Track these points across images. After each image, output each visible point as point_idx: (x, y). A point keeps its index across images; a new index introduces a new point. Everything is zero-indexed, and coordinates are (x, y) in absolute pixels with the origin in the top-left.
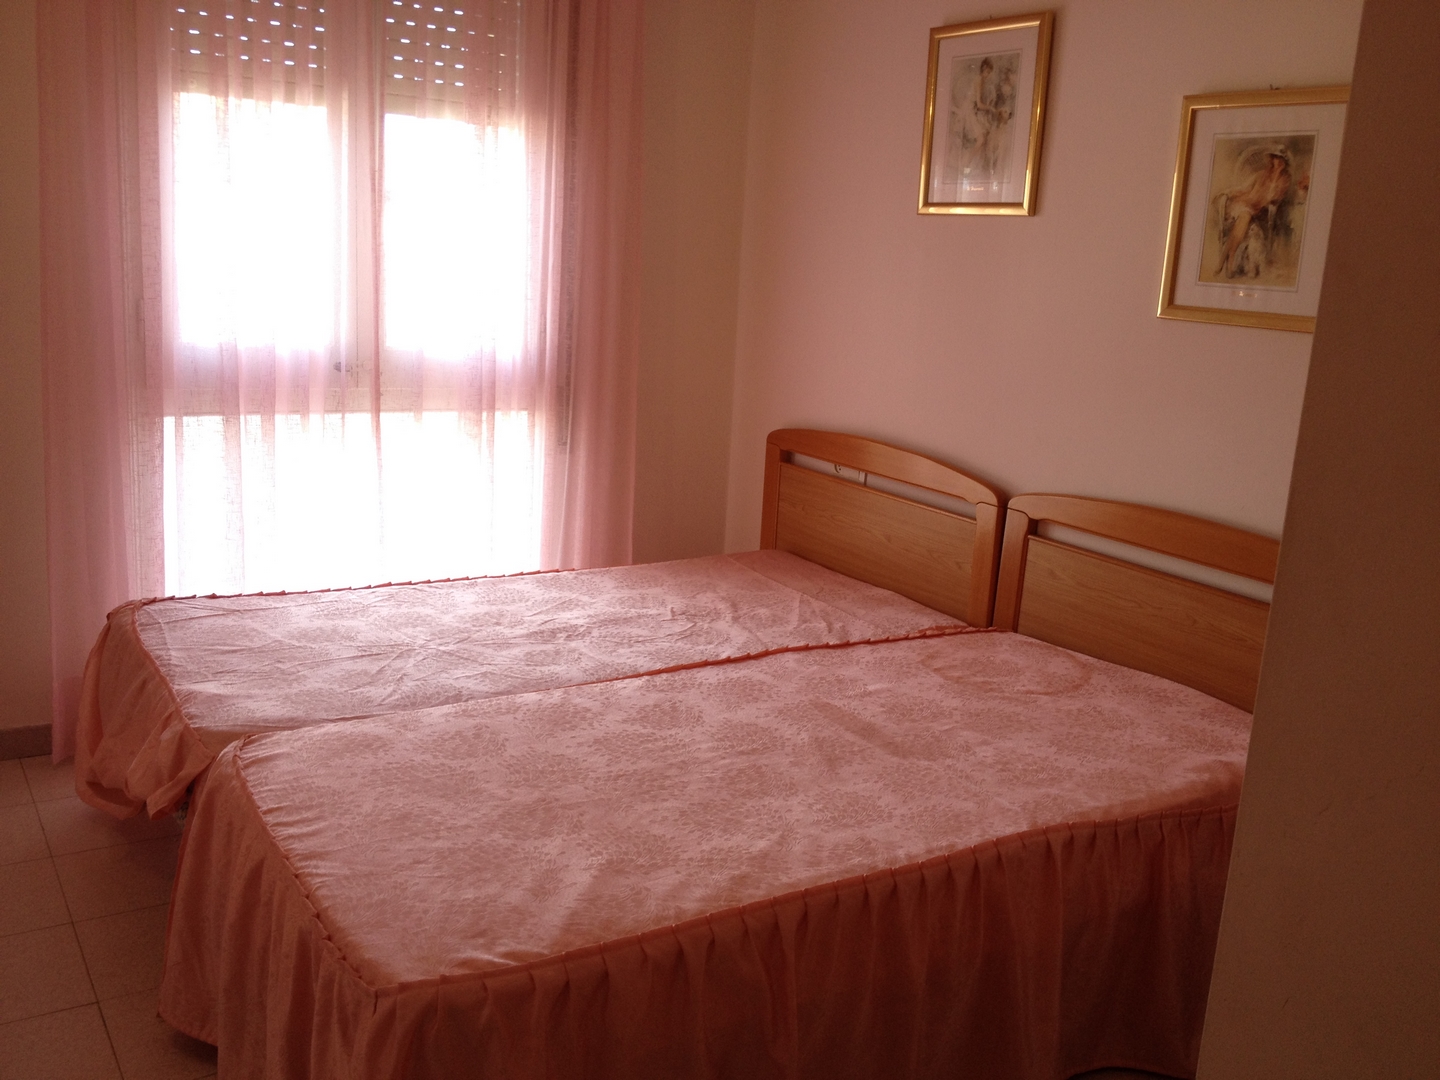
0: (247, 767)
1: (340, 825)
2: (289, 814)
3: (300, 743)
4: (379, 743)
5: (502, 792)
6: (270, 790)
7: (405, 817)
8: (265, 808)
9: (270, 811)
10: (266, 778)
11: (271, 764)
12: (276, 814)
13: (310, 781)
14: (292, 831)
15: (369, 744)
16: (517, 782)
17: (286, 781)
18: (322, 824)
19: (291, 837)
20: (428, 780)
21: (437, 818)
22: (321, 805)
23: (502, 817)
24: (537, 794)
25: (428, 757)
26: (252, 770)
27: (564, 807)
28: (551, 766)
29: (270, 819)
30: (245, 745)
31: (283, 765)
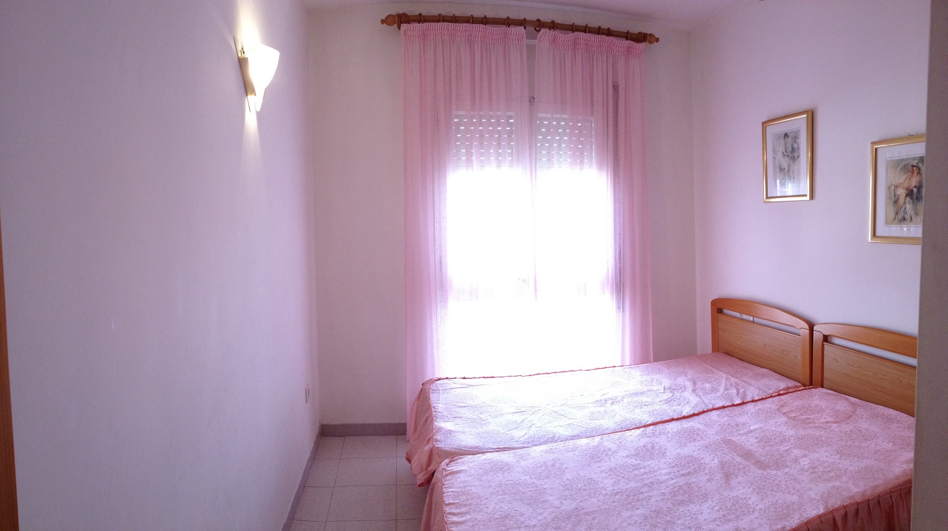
0: (447, 475)
1: (476, 519)
2: (457, 508)
3: (473, 464)
4: (507, 468)
5: (557, 503)
6: (453, 492)
7: (506, 517)
8: (447, 502)
9: (449, 504)
10: (453, 483)
11: (457, 476)
12: (451, 506)
13: (470, 488)
14: (455, 519)
15: (504, 468)
16: (567, 496)
17: (460, 487)
18: (468, 517)
19: (453, 523)
20: (524, 493)
21: (522, 519)
22: (471, 504)
23: (553, 520)
24: (574, 505)
25: (527, 477)
26: (449, 477)
27: (586, 514)
28: (585, 486)
29: (448, 509)
30: (450, 462)
31: (462, 477)
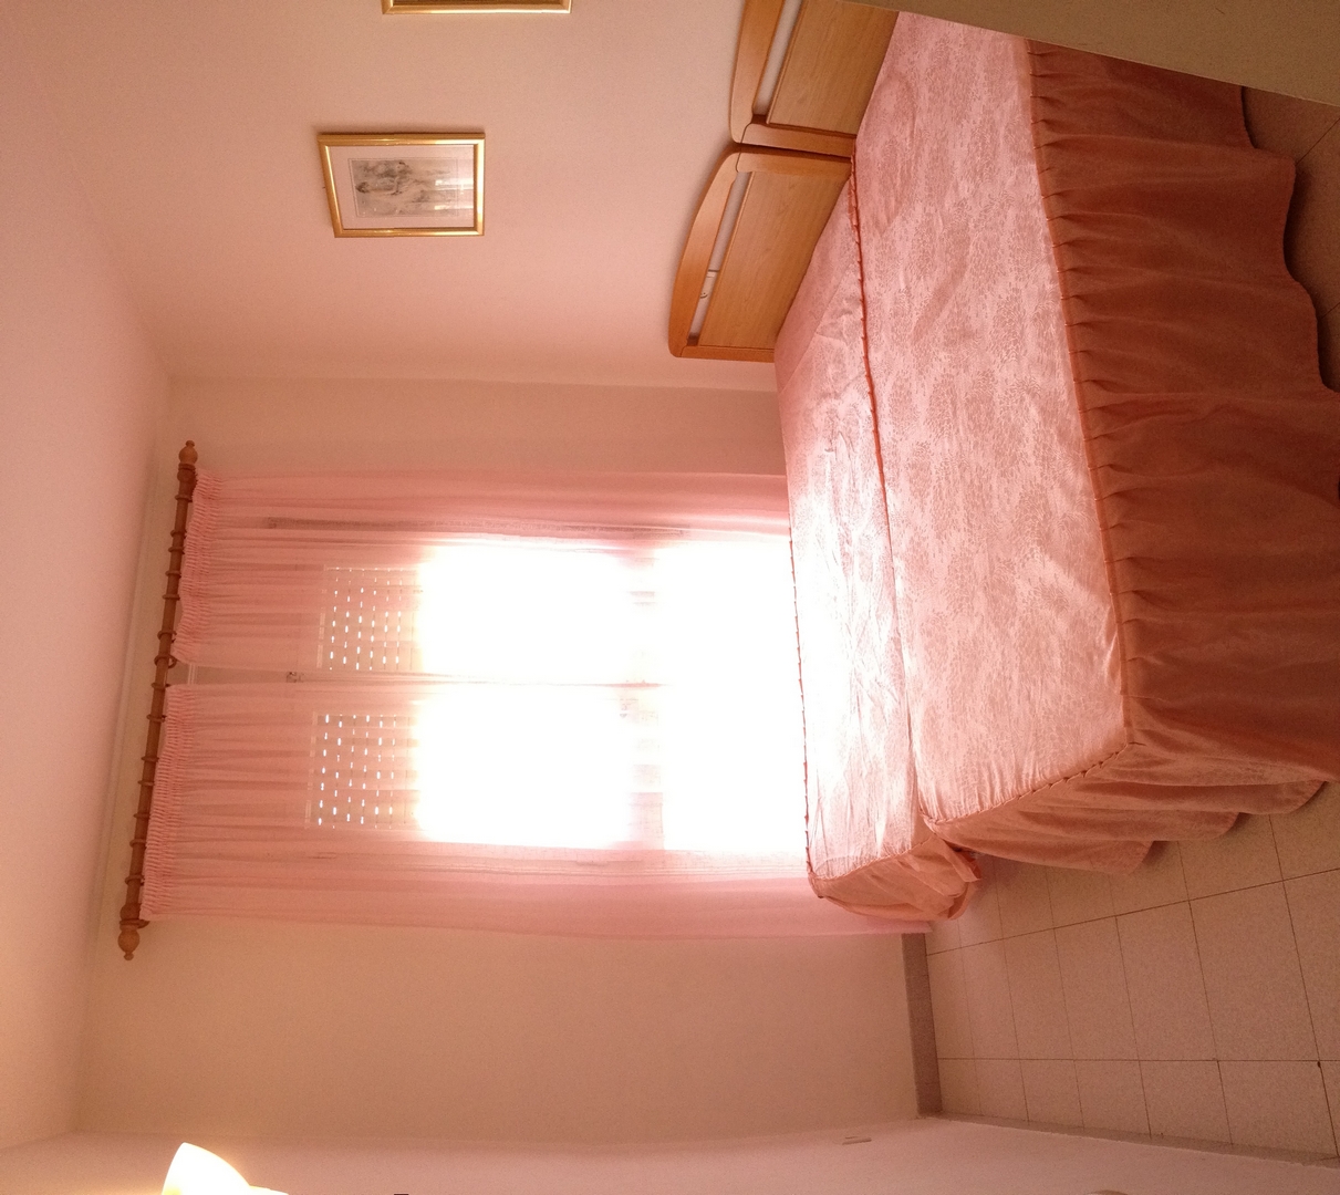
0: (945, 816)
1: (996, 752)
2: (984, 790)
3: (928, 772)
4: (932, 712)
5: (977, 621)
6: (965, 801)
7: (992, 701)
8: (979, 807)
9: (981, 803)
10: (954, 802)
11: (944, 798)
12: (983, 799)
13: (958, 770)
14: (997, 789)
15: (932, 719)
16: (969, 607)
17: (958, 788)
18: (994, 766)
19: (1002, 791)
20: (963, 678)
21: (995, 676)
22: (978, 764)
23: (997, 625)
24: (980, 593)
25: (944, 676)
26: (948, 812)
27: (991, 573)
28: (957, 578)
29: (987, 804)
30: (927, 814)
31: (946, 788)
